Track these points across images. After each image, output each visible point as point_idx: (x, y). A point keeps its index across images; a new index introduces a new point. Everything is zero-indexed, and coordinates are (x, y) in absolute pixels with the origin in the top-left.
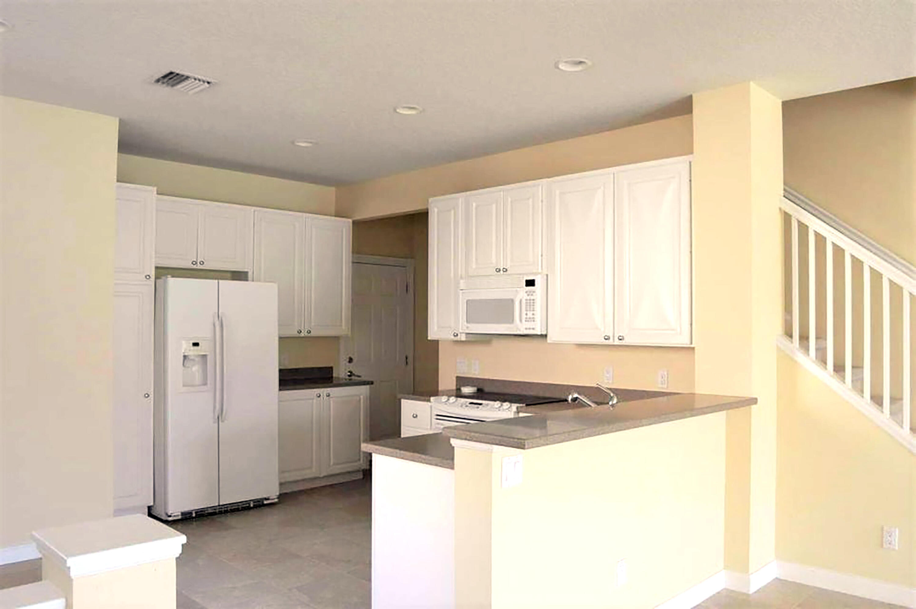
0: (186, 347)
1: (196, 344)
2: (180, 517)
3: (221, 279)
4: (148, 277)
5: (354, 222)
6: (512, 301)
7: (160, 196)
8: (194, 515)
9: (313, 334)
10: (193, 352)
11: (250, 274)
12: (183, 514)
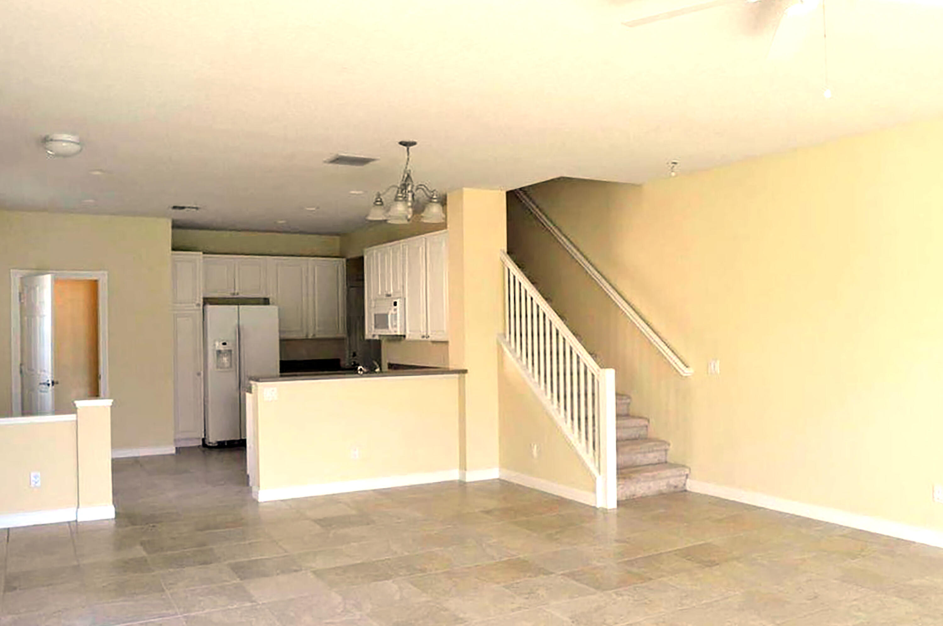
0: (219, 346)
1: (224, 344)
2: (216, 445)
3: (241, 304)
4: (198, 305)
5: (348, 260)
6: (387, 315)
7: (205, 255)
8: (226, 444)
9: (317, 336)
10: (222, 348)
11: (271, 300)
12: (219, 442)
